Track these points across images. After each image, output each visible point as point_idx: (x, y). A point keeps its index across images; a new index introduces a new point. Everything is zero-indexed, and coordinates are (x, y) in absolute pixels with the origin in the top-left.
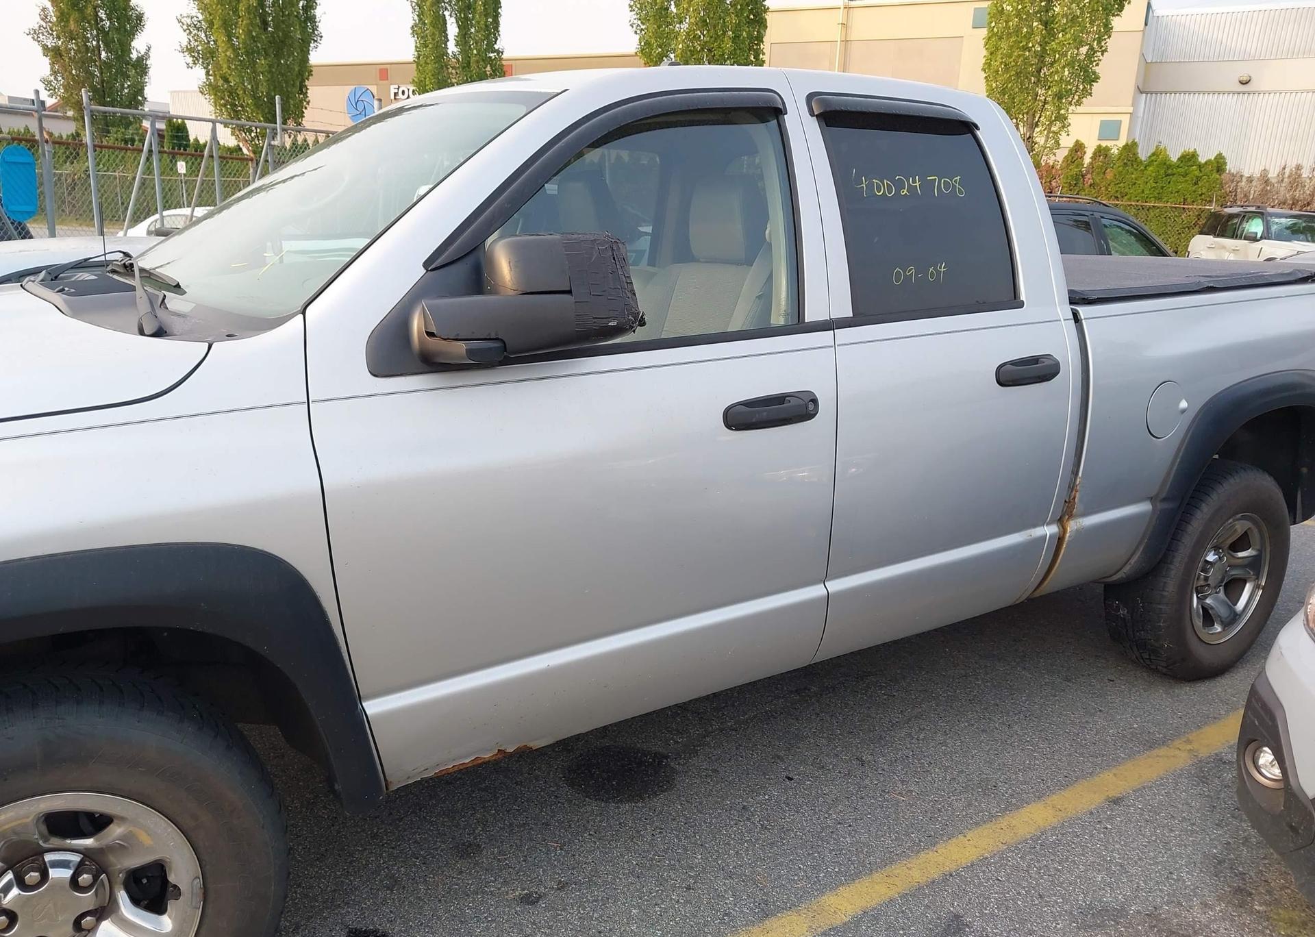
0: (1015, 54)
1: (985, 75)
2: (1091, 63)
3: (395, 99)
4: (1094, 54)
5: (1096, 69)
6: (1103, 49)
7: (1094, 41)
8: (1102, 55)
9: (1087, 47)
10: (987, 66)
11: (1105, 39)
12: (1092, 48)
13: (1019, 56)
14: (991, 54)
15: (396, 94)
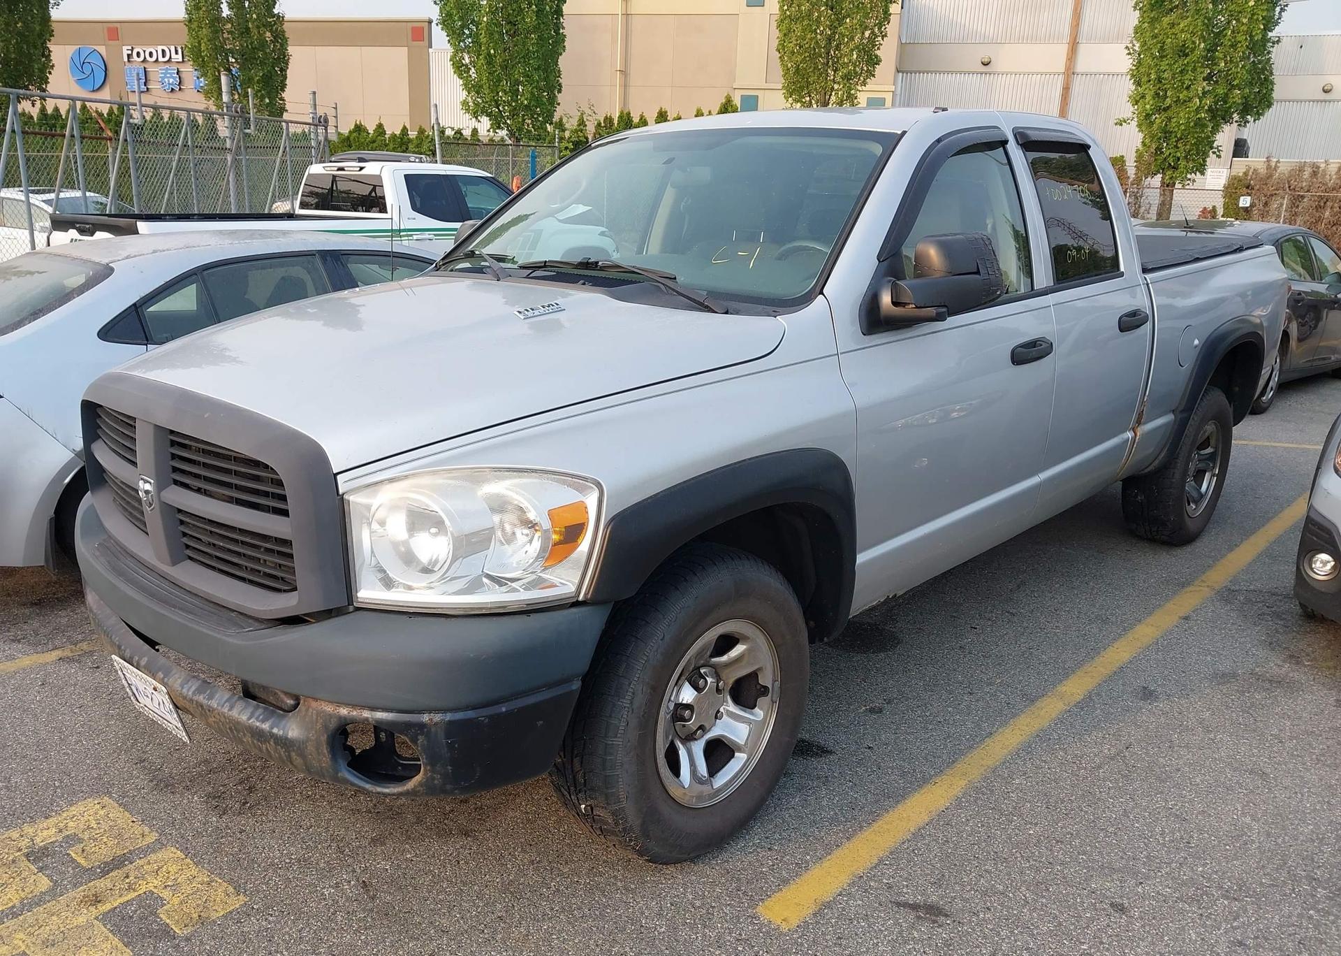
0: (809, 36)
1: (780, 55)
2: (874, 46)
3: (129, 61)
4: (875, 38)
5: (878, 52)
6: (884, 34)
7: (875, 26)
8: (883, 39)
9: (869, 32)
10: (781, 48)
11: (885, 25)
12: (873, 33)
13: (811, 39)
14: (785, 35)
15: (129, 56)
